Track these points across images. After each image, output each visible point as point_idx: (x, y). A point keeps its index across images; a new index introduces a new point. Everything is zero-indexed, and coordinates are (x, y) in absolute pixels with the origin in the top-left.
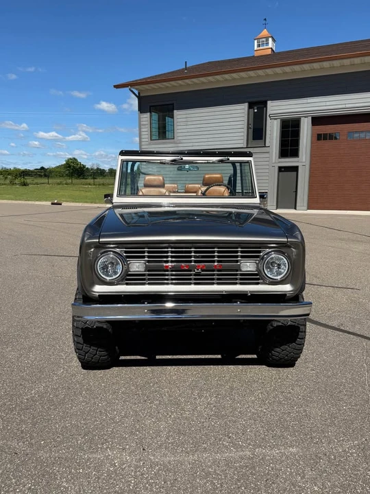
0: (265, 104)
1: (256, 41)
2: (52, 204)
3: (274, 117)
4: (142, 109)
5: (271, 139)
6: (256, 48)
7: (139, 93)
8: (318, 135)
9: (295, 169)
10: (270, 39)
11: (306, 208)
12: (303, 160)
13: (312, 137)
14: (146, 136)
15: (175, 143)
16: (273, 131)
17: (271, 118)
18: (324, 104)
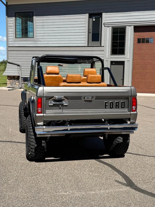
0: (100, 15)
3: (107, 26)
4: (9, 15)
7: (7, 3)
8: (138, 39)
9: (122, 63)
12: (128, 57)
13: (134, 40)
14: (12, 35)
15: (35, 41)
16: (107, 35)
17: (105, 26)
18: (143, 17)
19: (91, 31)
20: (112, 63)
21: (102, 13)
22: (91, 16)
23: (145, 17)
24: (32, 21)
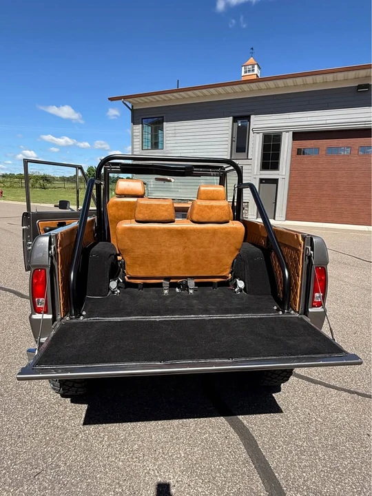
0: (248, 118)
1: (243, 68)
2: (55, 206)
3: (256, 132)
4: (134, 122)
5: (254, 152)
6: (243, 74)
7: (132, 106)
8: (298, 149)
9: (275, 181)
10: (256, 66)
11: (284, 219)
12: (283, 173)
13: (292, 151)
14: (138, 146)
15: (164, 153)
16: (256, 145)
17: (254, 132)
19: (235, 139)
20: (262, 181)
21: (251, 115)
22: (235, 120)
24: (162, 130)
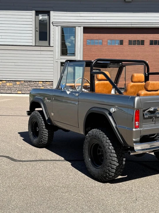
0: (48, 13)
5: (54, 41)
13: (83, 41)
16: (56, 35)
17: (54, 25)
18: (92, 18)
19: (38, 29)
20: (62, 64)
21: (50, 11)
22: (37, 13)
23: (94, 18)
